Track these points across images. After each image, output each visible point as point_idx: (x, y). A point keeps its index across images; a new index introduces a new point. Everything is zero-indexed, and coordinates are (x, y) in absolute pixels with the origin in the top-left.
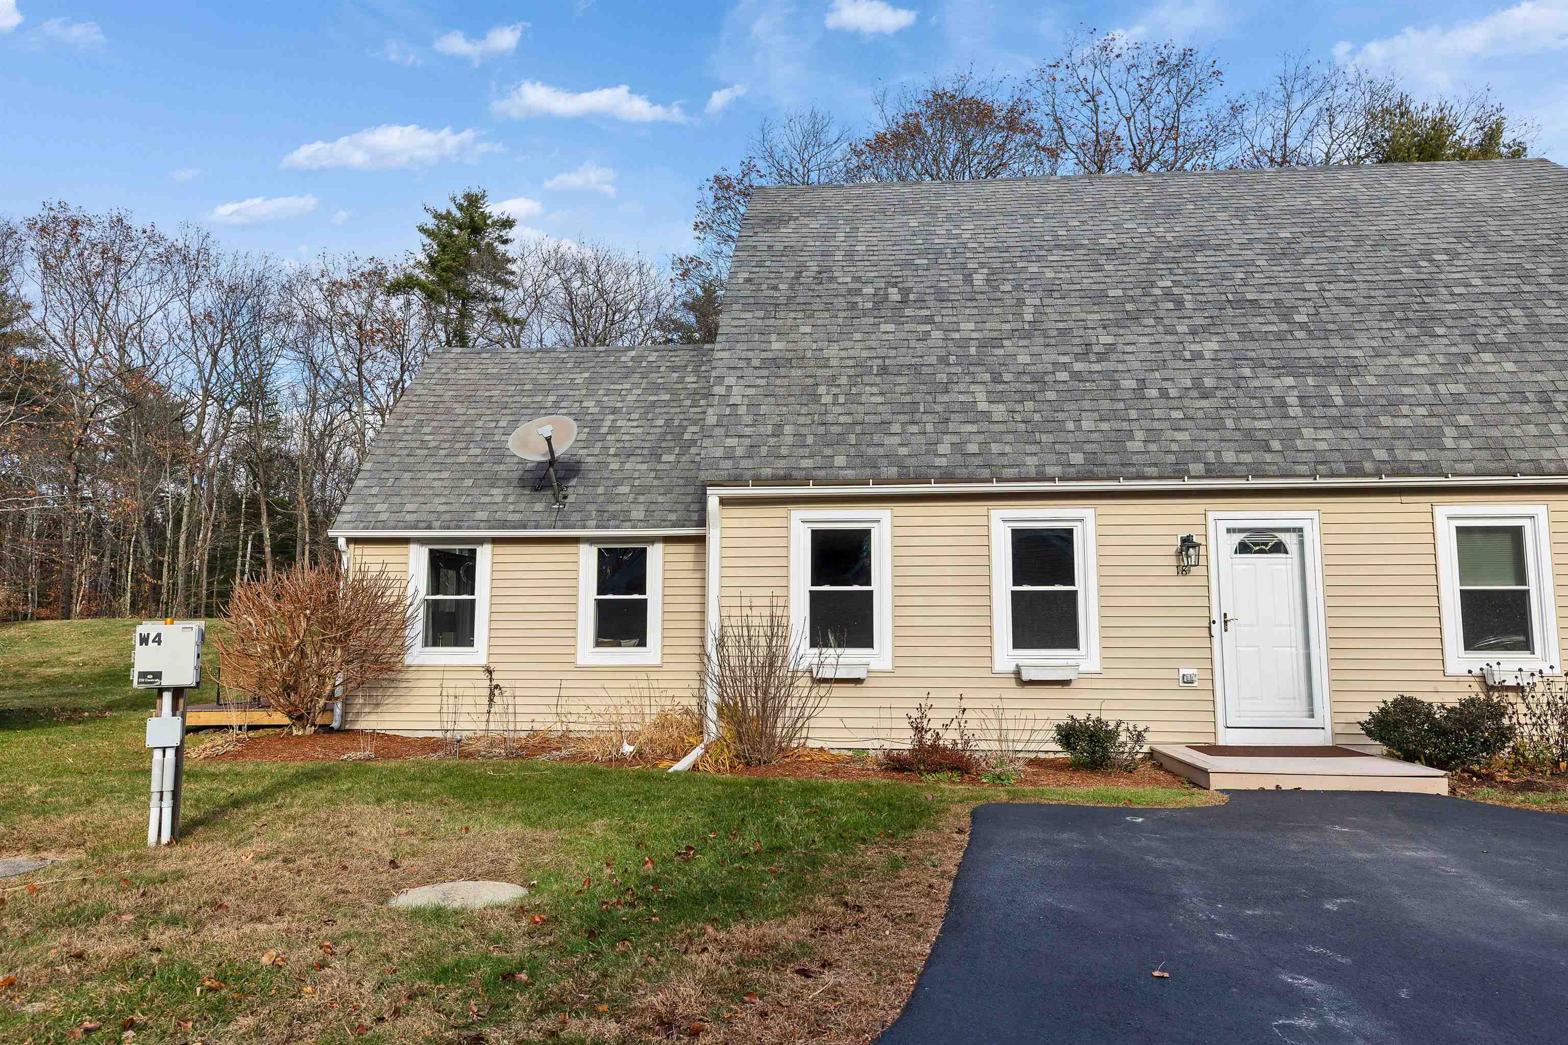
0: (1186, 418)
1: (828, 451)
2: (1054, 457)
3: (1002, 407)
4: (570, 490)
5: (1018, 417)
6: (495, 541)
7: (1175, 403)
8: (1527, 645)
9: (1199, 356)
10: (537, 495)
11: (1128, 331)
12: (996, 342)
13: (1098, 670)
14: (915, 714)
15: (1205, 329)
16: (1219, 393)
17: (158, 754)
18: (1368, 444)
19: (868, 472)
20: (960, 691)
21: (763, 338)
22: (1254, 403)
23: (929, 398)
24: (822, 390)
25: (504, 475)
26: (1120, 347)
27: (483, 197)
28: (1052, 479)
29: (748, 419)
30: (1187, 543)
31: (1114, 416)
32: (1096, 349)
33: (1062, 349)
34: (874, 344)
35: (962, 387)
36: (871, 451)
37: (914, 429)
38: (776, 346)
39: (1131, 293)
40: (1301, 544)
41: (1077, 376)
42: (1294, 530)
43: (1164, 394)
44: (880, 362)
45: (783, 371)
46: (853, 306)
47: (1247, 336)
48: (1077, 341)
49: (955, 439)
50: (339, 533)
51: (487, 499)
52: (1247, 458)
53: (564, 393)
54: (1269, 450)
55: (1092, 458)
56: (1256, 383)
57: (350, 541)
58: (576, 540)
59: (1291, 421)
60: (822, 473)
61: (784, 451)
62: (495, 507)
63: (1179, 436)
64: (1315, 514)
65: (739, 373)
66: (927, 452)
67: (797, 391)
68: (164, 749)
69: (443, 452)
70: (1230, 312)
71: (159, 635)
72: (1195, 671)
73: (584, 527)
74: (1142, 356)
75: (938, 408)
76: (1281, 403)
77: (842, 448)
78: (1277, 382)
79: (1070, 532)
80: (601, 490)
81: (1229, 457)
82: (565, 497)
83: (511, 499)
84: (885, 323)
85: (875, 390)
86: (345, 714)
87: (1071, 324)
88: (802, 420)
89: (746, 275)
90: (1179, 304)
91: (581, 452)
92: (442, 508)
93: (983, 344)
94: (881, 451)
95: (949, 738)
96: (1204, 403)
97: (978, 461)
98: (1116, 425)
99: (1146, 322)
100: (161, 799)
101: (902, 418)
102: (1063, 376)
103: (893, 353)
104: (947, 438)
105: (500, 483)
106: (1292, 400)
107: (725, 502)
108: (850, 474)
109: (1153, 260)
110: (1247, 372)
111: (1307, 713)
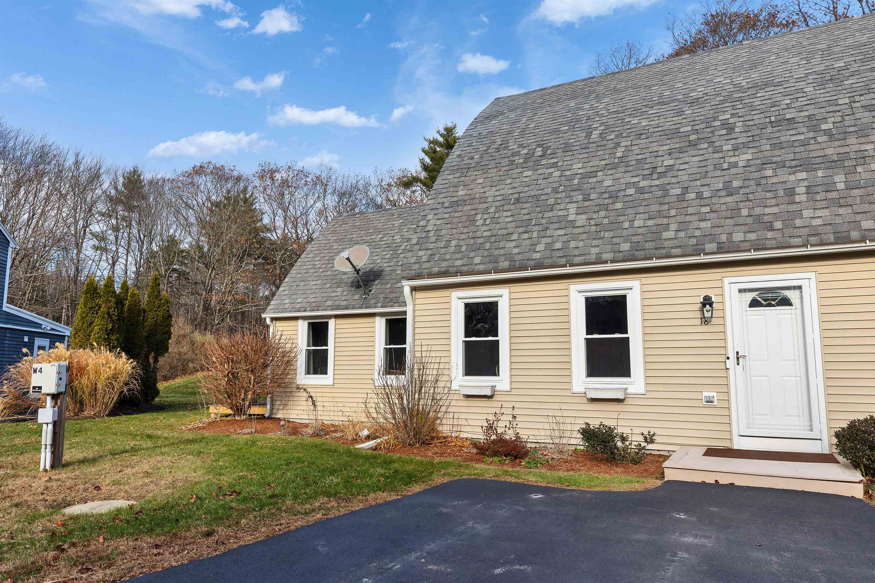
0: (712, 211)
1: (472, 255)
2: (609, 247)
3: (584, 217)
4: (374, 286)
5: (593, 222)
6: (337, 317)
7: (706, 202)
9: (735, 165)
10: (358, 290)
11: (686, 154)
12: (593, 174)
13: (643, 392)
15: (745, 145)
16: (742, 191)
17: (45, 426)
18: (858, 217)
19: (491, 266)
21: (455, 189)
22: (769, 195)
23: (540, 215)
24: (479, 217)
25: (345, 280)
26: (676, 167)
28: (606, 262)
29: (433, 239)
30: (707, 302)
31: (660, 214)
32: (659, 170)
33: (635, 173)
34: (515, 185)
35: (562, 206)
36: (496, 252)
37: (526, 236)
38: (461, 193)
39: (697, 127)
40: (802, 298)
41: (640, 191)
42: (795, 288)
43: (699, 196)
44: (517, 196)
45: (459, 209)
46: (512, 163)
47: (778, 146)
48: (647, 166)
49: (549, 240)
50: (267, 316)
51: (333, 294)
52: (752, 236)
53: (386, 232)
54: (771, 229)
55: (636, 247)
56: (775, 180)
57: (273, 319)
58: (373, 315)
59: (795, 206)
60: (465, 268)
61: (448, 257)
62: (336, 298)
63: (703, 225)
64: (812, 275)
65: (436, 212)
66: (530, 250)
67: (464, 219)
68: (47, 424)
69: (321, 270)
70: (769, 130)
71: (41, 368)
72: (715, 394)
73: (375, 307)
74: (691, 171)
75: (544, 221)
76: (791, 192)
77: (480, 253)
78: (792, 178)
79: (624, 297)
80: (388, 286)
81: (738, 237)
82: (370, 291)
83: (345, 293)
84: (528, 170)
85: (509, 214)
86: (272, 409)
87: (647, 155)
88: (463, 236)
89: (459, 153)
90: (731, 129)
91: (385, 265)
92: (313, 300)
93: (584, 176)
94: (502, 252)
96: (729, 199)
97: (561, 253)
98: (658, 221)
99: (702, 146)
100: (46, 448)
101: (520, 230)
102: (631, 191)
103: (526, 189)
104: (544, 240)
105: (342, 285)
106: (801, 190)
108: (481, 267)
109: (722, 102)
110: (769, 173)
111: (809, 428)
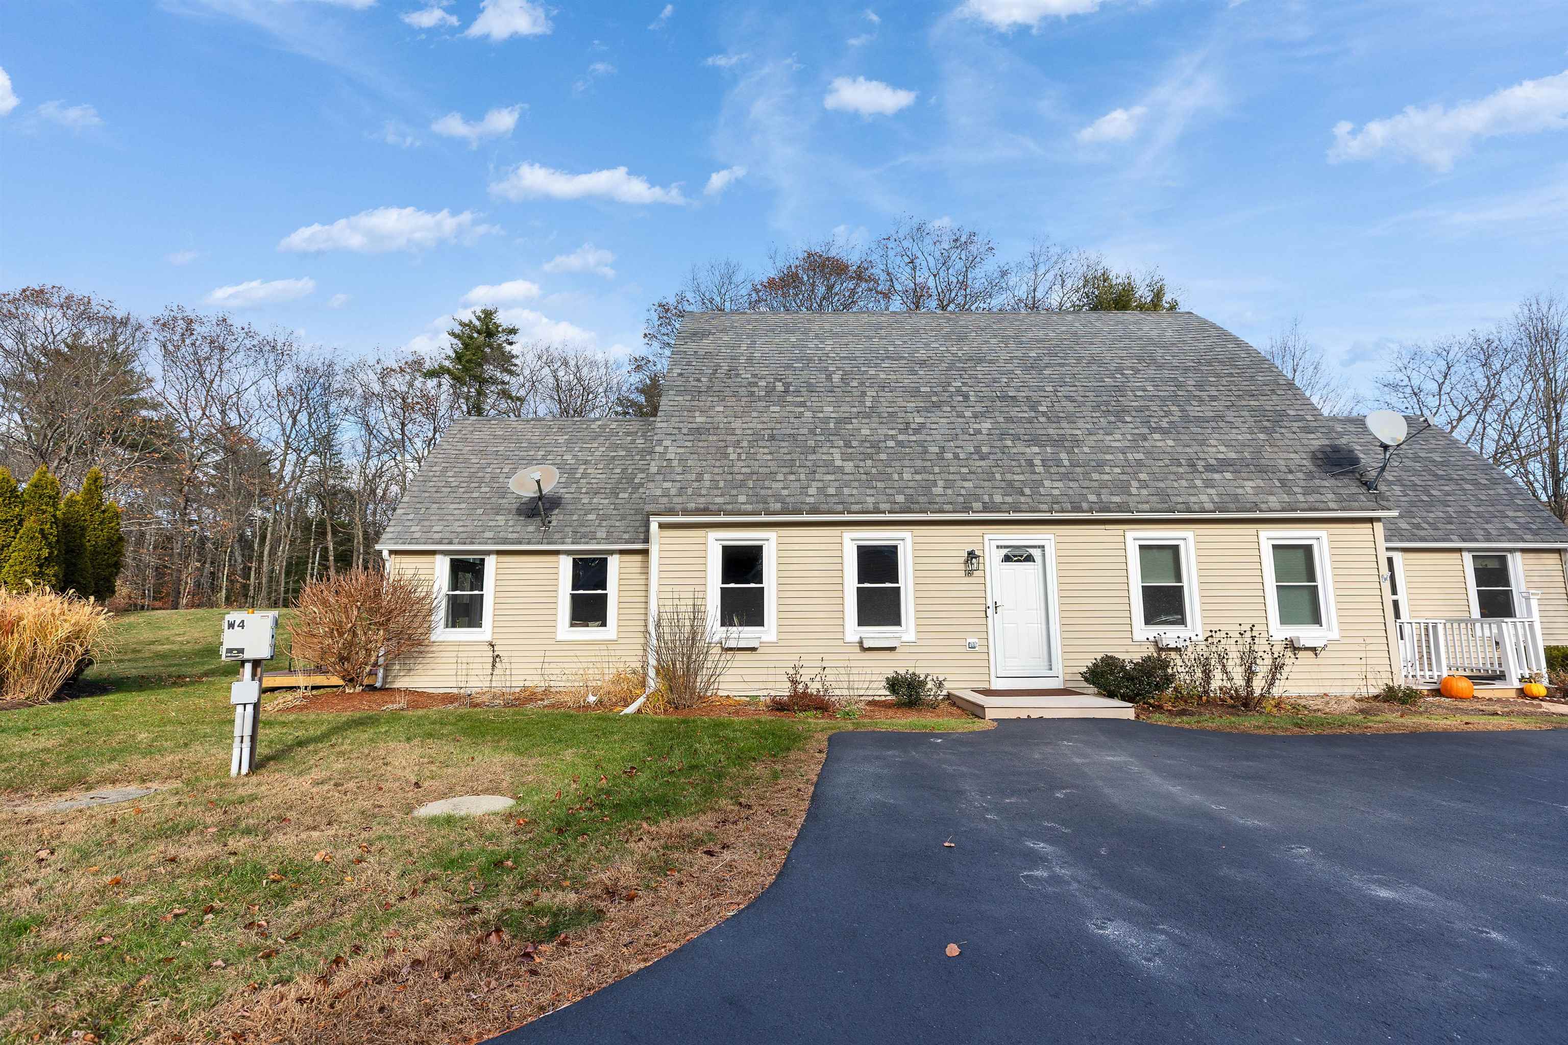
0: (970, 472)
1: (734, 492)
2: (885, 498)
3: (851, 464)
4: (554, 517)
5: (862, 471)
6: (499, 553)
7: (964, 463)
8: (1182, 622)
9: (978, 432)
10: (529, 520)
11: (933, 415)
12: (848, 420)
13: (914, 640)
14: (792, 672)
15: (983, 414)
16: (991, 457)
17: (240, 709)
18: (1085, 491)
19: (761, 506)
20: (822, 655)
21: (690, 414)
22: (1014, 463)
23: (803, 457)
24: (730, 450)
25: (506, 506)
26: (928, 425)
27: (496, 312)
28: (884, 512)
29: (679, 470)
30: (971, 555)
31: (923, 470)
32: (913, 426)
33: (890, 426)
34: (765, 420)
35: (825, 450)
36: (763, 492)
37: (792, 477)
38: (698, 420)
39: (935, 390)
40: (1044, 555)
41: (900, 444)
42: (1039, 547)
43: (956, 457)
44: (770, 432)
45: (703, 437)
46: (752, 394)
47: (1010, 420)
48: (900, 420)
49: (820, 485)
50: (384, 547)
51: (493, 523)
52: (1009, 499)
53: (550, 449)
54: (1023, 494)
55: (910, 499)
56: (1015, 450)
57: (391, 552)
58: (557, 553)
59: (1036, 476)
60: (730, 507)
61: (704, 492)
62: (499, 529)
63: (966, 484)
64: (1052, 537)
65: (673, 438)
66: (801, 493)
67: (713, 450)
68: (245, 705)
69: (462, 490)
70: (999, 404)
71: (243, 621)
72: (977, 640)
73: (563, 543)
74: (942, 432)
75: (808, 464)
76: (1030, 463)
77: (743, 490)
78: (1028, 450)
79: (896, 547)
80: (575, 517)
81: (998, 499)
82: (550, 522)
83: (511, 523)
84: (773, 405)
85: (766, 451)
86: (385, 677)
87: (897, 409)
88: (716, 470)
89: (679, 371)
90: (966, 397)
91: (562, 490)
92: (461, 529)
93: (839, 421)
94: (770, 492)
95: (814, 688)
96: (982, 463)
97: (835, 500)
98: (926, 476)
99: (945, 409)
100: (242, 742)
101: (785, 470)
102: (891, 444)
103: (779, 426)
104: (814, 484)
105: (502, 512)
106: (1037, 462)
107: (662, 526)
108: (749, 507)
109: (949, 369)
110: (1009, 443)
111: (1048, 667)
